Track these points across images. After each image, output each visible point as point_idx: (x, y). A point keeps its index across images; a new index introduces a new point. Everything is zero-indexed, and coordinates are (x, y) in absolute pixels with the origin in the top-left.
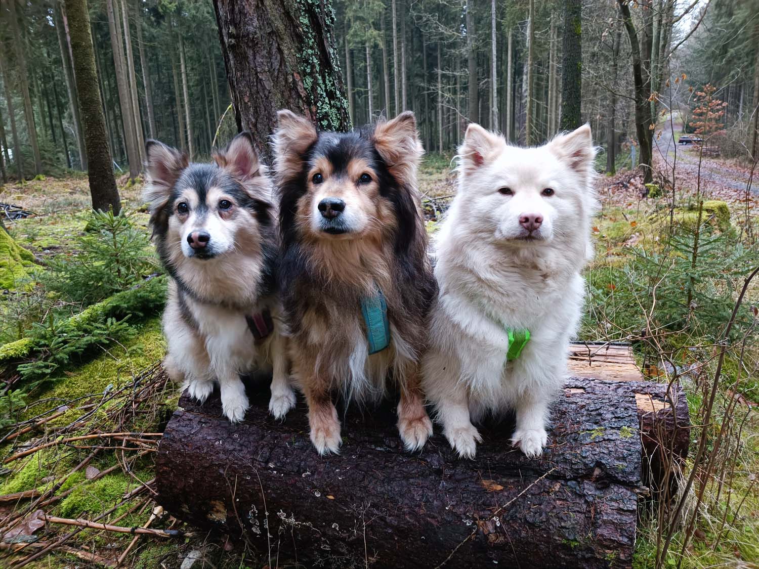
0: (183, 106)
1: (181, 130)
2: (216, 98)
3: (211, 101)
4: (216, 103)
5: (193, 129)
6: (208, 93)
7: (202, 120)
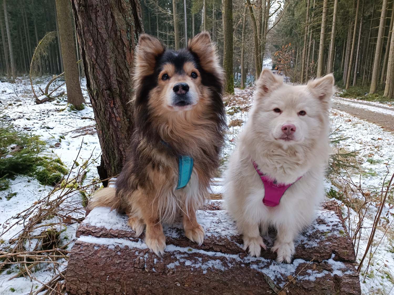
0: (6, 41)
1: (6, 55)
2: (28, 38)
3: (24, 40)
4: (28, 41)
5: (14, 54)
6: (22, 35)
7: (19, 50)
